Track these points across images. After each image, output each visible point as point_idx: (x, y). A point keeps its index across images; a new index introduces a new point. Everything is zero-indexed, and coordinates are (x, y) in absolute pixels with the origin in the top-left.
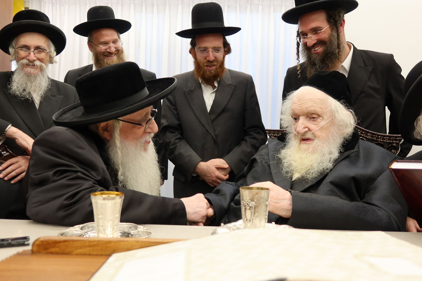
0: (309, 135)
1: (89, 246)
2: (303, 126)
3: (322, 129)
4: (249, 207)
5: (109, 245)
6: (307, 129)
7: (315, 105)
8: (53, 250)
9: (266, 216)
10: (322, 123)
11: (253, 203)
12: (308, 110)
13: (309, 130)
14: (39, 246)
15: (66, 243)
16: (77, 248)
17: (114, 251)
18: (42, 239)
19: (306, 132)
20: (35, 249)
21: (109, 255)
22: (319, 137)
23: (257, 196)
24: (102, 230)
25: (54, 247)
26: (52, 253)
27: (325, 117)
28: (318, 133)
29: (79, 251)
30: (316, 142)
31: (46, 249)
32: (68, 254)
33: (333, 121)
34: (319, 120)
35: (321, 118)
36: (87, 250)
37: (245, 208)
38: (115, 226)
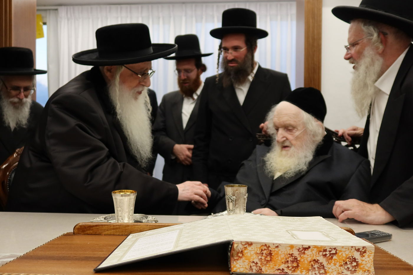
0: (287, 144)
1: (114, 229)
2: (282, 136)
3: (297, 138)
4: (231, 200)
5: (127, 228)
6: (285, 139)
7: (290, 119)
8: (88, 232)
9: (245, 207)
10: (297, 133)
11: (234, 197)
12: (285, 123)
13: (287, 139)
14: (78, 229)
15: (97, 227)
16: (105, 230)
17: (131, 232)
18: (80, 224)
19: (284, 141)
20: (76, 231)
21: (128, 235)
22: (295, 145)
23: (237, 192)
24: (121, 219)
25: (89, 230)
26: (88, 234)
27: (299, 128)
28: (294, 142)
29: (106, 232)
30: (292, 149)
31: (83, 231)
32: (100, 234)
33: (306, 131)
34: (294, 131)
35: (296, 129)
36: (112, 232)
37: (229, 201)
38: (130, 216)
